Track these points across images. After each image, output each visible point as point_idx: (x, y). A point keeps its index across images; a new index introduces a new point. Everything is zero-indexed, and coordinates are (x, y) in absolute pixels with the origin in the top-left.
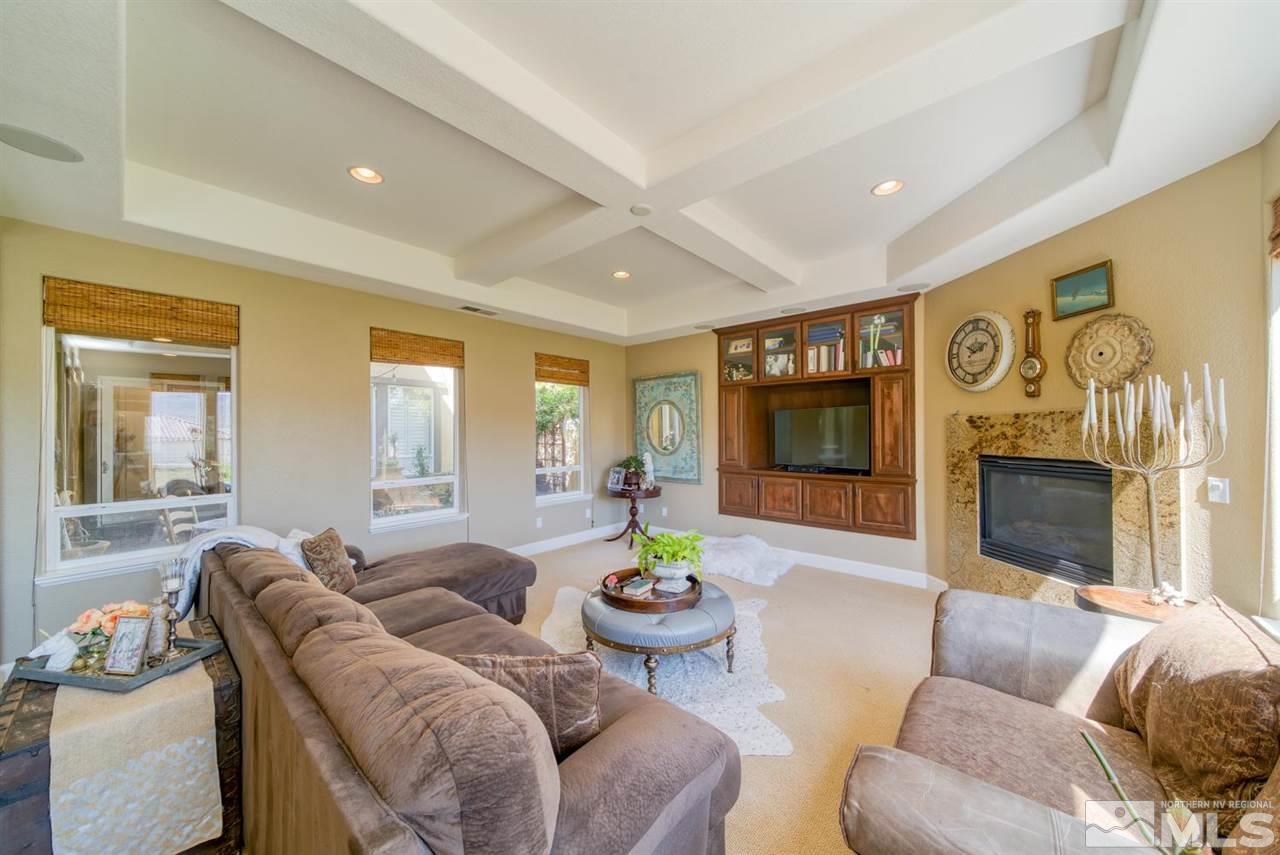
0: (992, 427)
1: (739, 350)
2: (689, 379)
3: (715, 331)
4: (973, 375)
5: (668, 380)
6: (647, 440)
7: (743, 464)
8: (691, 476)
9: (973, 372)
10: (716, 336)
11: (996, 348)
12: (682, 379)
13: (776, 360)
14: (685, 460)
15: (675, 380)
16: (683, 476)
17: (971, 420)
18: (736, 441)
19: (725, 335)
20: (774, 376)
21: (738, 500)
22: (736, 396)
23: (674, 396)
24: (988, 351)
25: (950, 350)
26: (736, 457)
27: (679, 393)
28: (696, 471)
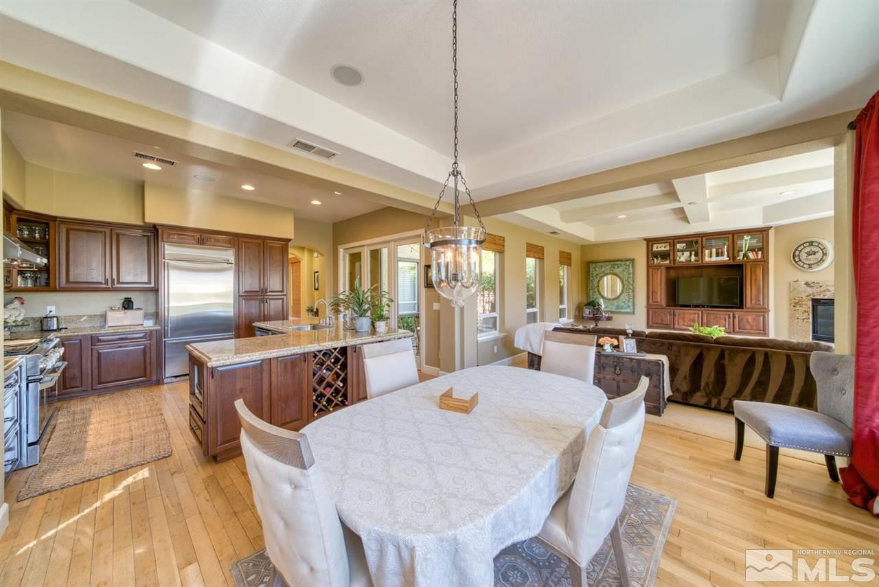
0: (821, 286)
1: (659, 249)
2: (628, 263)
3: (645, 239)
4: (809, 265)
5: (613, 263)
6: (597, 293)
7: (664, 303)
8: (628, 310)
9: (810, 262)
10: (645, 242)
11: (824, 254)
12: (623, 263)
13: (683, 254)
14: (624, 302)
15: (617, 263)
16: (623, 310)
17: (807, 284)
18: (659, 293)
19: (650, 242)
20: (682, 262)
21: (660, 322)
22: (659, 272)
23: (616, 270)
24: (819, 255)
25: (794, 253)
26: (659, 300)
27: (621, 269)
28: (631, 308)
